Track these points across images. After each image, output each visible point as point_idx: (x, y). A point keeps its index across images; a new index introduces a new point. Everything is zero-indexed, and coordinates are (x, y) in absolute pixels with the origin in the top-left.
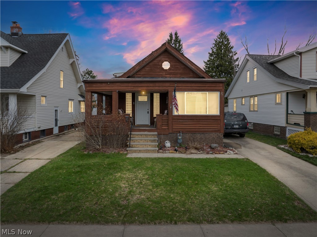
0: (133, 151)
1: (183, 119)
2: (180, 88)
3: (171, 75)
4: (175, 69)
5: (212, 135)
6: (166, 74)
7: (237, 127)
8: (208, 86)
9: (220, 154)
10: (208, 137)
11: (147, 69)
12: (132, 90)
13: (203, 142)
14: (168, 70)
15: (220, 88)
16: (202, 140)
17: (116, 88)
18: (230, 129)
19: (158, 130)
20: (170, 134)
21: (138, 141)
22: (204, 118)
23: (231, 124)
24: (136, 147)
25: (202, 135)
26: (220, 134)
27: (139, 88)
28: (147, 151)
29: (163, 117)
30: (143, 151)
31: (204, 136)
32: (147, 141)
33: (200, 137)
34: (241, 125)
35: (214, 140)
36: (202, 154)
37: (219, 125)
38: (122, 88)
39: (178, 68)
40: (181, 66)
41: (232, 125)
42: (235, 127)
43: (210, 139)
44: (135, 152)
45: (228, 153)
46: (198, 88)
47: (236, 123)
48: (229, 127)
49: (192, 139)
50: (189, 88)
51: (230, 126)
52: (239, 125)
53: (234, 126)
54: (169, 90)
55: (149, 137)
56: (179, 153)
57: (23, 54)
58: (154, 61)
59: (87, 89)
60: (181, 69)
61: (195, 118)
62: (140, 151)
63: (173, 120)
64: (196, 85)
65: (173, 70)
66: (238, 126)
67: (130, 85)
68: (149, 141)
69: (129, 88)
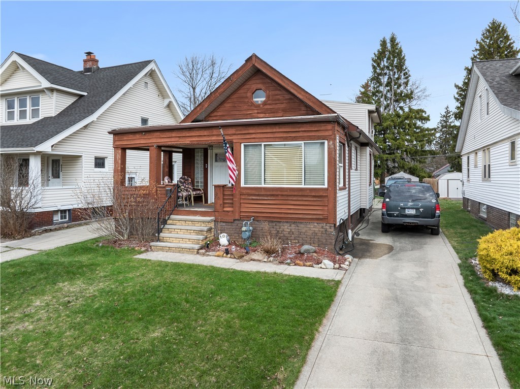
0: (160, 248)
1: (257, 193)
2: (253, 136)
3: (267, 114)
4: (273, 103)
5: (312, 226)
6: (258, 113)
7: (413, 212)
8: (303, 130)
9: (304, 266)
10: (304, 231)
11: (227, 105)
12: (176, 143)
13: (295, 239)
14: (261, 106)
15: (327, 133)
16: (293, 236)
17: (154, 141)
18: (397, 216)
19: (216, 213)
20: (236, 222)
21: (176, 230)
22: (296, 194)
23: (399, 206)
24: (169, 241)
25: (293, 225)
26: (328, 225)
27: (187, 140)
28: (181, 250)
29: (225, 189)
30: (174, 249)
31: (297, 228)
32: (190, 233)
33: (289, 230)
34: (421, 210)
35: (316, 237)
36: (269, 264)
37: (326, 208)
38: (163, 140)
39: (279, 100)
40: (284, 97)
41: (401, 208)
42: (408, 212)
43: (308, 234)
44: (162, 249)
45: (322, 265)
46: (285, 135)
47: (410, 204)
48: (396, 213)
49: (274, 232)
50: (269, 136)
51: (398, 210)
52: (417, 209)
53: (406, 210)
54: (234, 141)
55: (197, 225)
56: (230, 257)
57: (82, 96)
58: (239, 92)
59: (116, 144)
60: (285, 102)
61: (279, 193)
62: (169, 249)
63: (241, 196)
64: (281, 130)
65: (270, 104)
66: (415, 210)
67: (174, 134)
68: (193, 231)
69: (173, 139)
